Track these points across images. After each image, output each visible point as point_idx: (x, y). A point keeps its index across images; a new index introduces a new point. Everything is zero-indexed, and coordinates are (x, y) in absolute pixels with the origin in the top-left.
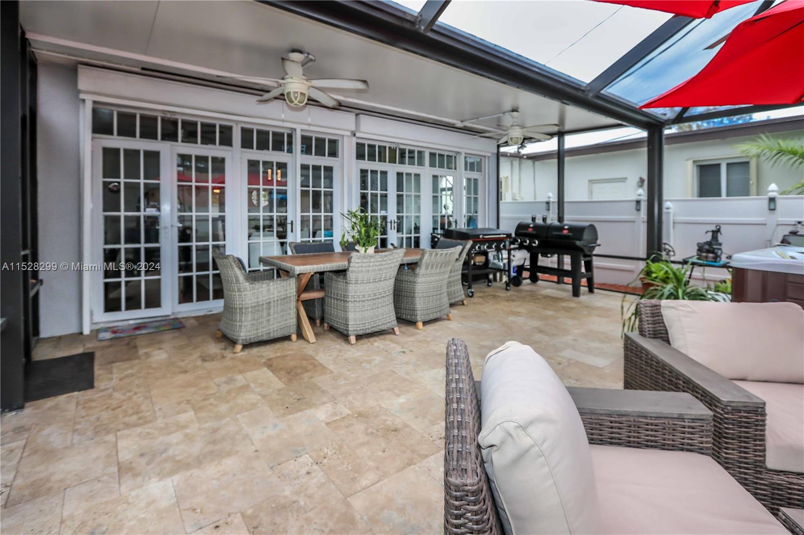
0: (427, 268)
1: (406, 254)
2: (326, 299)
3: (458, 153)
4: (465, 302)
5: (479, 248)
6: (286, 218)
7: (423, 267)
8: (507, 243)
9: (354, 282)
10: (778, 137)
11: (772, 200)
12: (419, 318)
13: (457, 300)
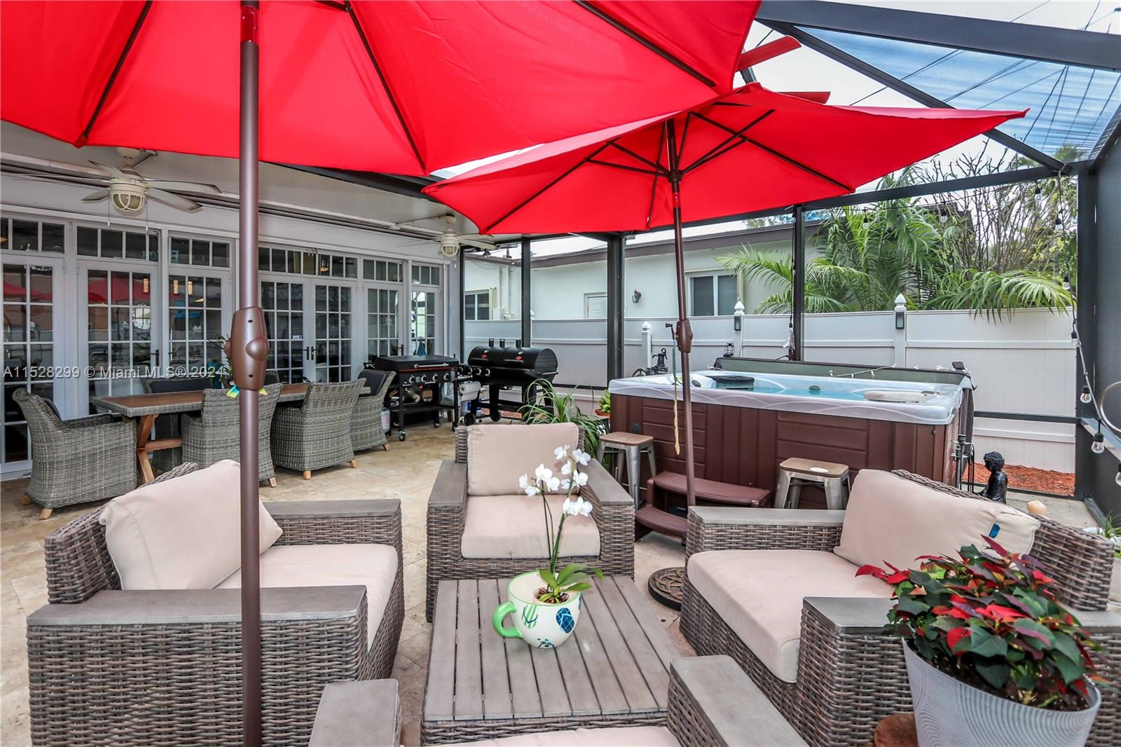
0: (316, 405)
1: (283, 390)
2: (184, 448)
3: (405, 260)
4: (387, 446)
5: (413, 380)
6: (148, 347)
7: (311, 404)
8: (453, 373)
9: (211, 425)
10: (758, 249)
11: (737, 319)
12: (306, 466)
13: (374, 444)
